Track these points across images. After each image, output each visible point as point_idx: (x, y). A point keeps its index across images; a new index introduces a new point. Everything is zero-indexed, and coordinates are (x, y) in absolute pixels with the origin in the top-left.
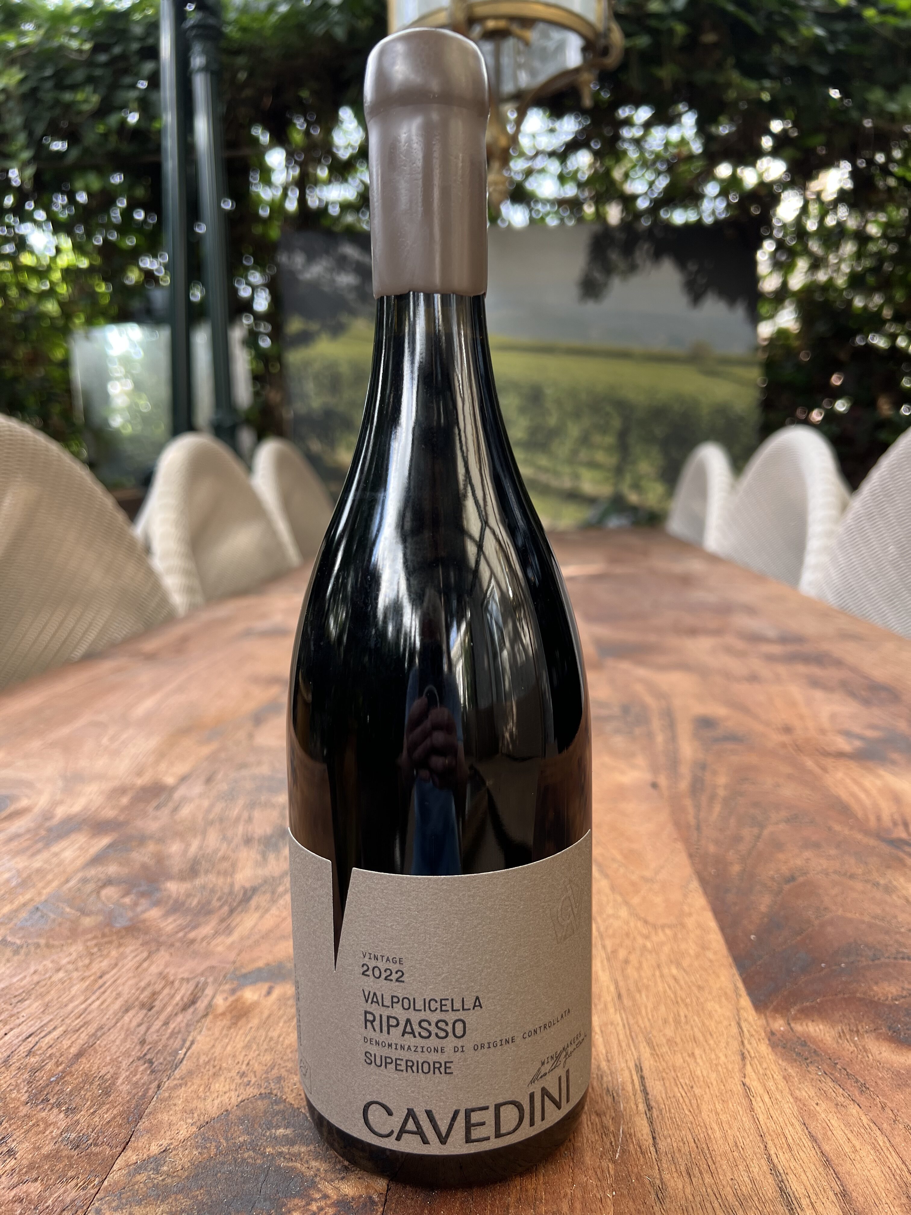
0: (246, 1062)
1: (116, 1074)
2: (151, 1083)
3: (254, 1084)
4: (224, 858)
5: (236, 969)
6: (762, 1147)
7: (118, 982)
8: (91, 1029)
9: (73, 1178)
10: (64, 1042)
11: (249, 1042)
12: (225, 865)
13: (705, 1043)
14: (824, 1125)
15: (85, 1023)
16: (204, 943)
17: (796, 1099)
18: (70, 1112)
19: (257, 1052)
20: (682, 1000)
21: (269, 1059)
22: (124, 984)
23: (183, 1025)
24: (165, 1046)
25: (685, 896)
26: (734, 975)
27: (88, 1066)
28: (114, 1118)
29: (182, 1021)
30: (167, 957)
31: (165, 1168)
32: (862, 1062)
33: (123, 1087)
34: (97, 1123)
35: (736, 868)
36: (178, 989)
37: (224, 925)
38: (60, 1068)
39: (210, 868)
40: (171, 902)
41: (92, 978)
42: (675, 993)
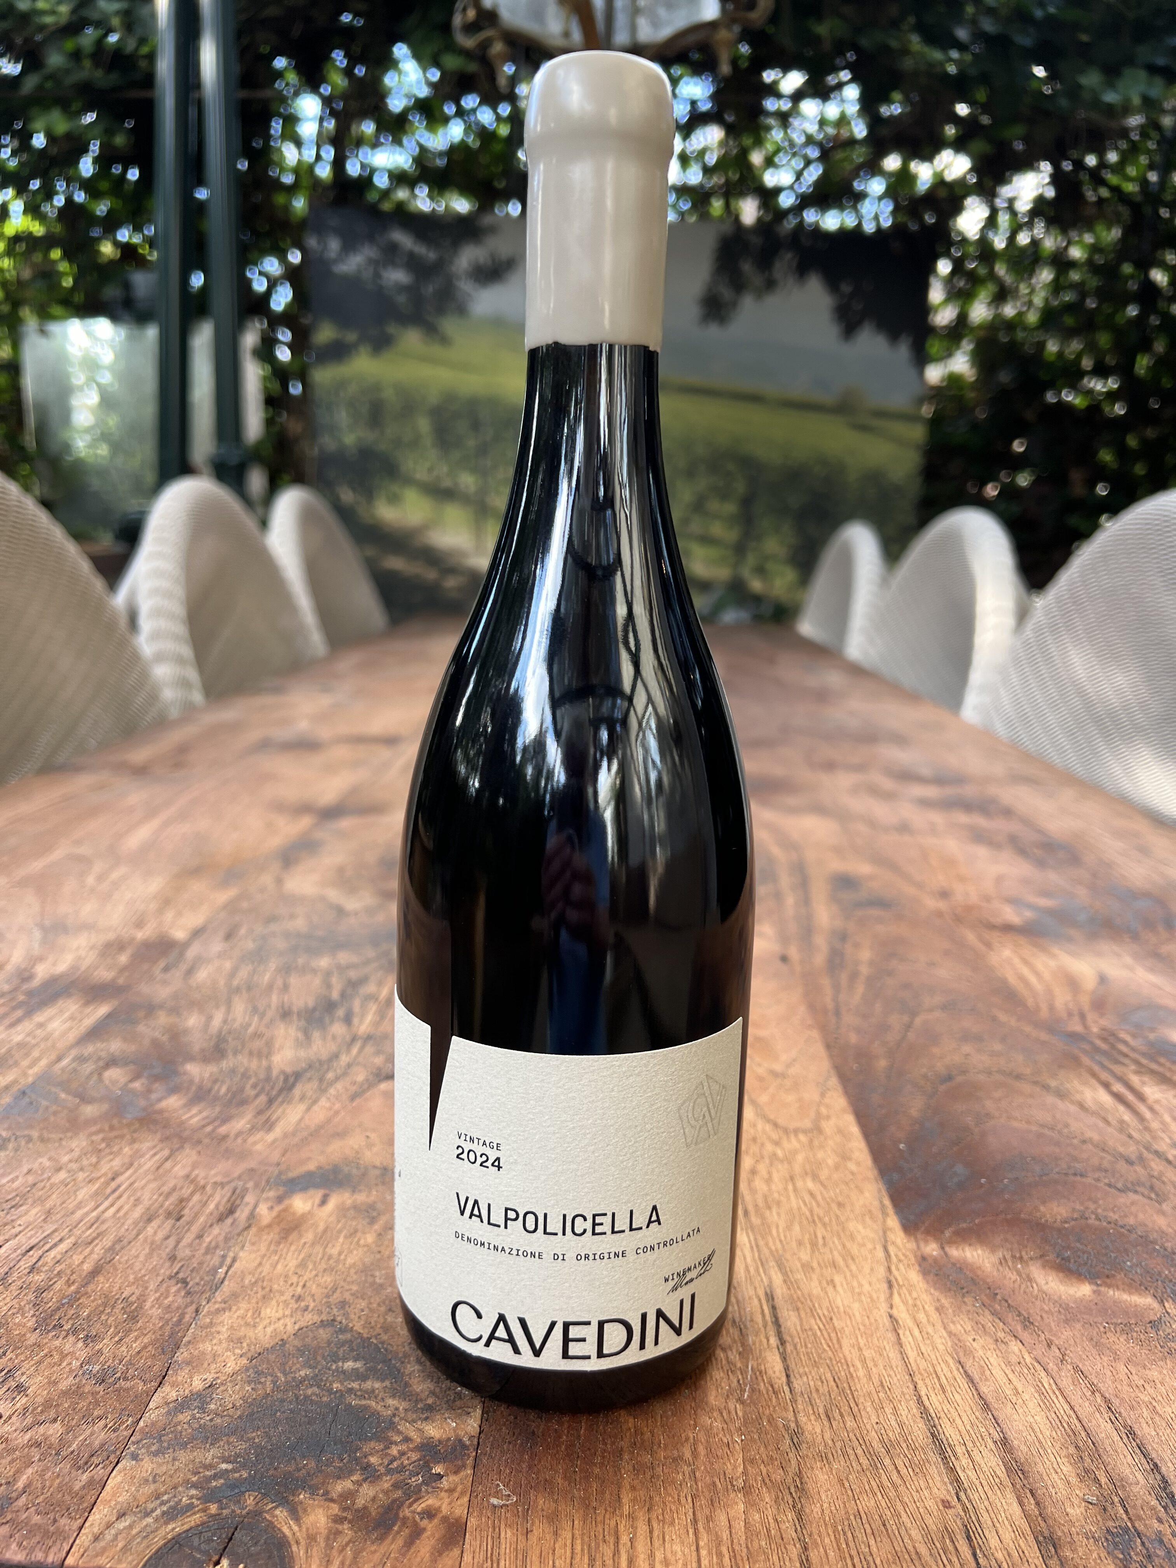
0: (301, 1284)
1: (144, 1296)
2: (186, 1307)
3: (312, 1310)
4: (257, 1035)
5: (280, 1173)
6: (912, 1387)
7: (136, 1185)
8: (108, 1241)
9: (100, 1418)
10: (74, 1257)
11: (303, 1260)
12: (258, 1044)
13: (845, 1269)
14: (982, 1363)
15: (99, 1235)
16: (239, 1140)
17: (950, 1334)
18: (89, 1340)
19: (314, 1273)
20: (820, 1218)
21: (329, 1280)
22: (143, 1188)
23: (221, 1238)
24: (201, 1263)
25: (823, 1095)
26: (879, 1191)
27: (107, 1285)
28: (145, 1347)
29: (220, 1234)
30: (194, 1156)
31: (212, 1406)
32: (1025, 1292)
33: (153, 1311)
34: (125, 1354)
35: (882, 1063)
36: (211, 1196)
37: (263, 1118)
38: (73, 1288)
39: (239, 1048)
40: (194, 1088)
41: (102, 1180)
42: (811, 1211)
